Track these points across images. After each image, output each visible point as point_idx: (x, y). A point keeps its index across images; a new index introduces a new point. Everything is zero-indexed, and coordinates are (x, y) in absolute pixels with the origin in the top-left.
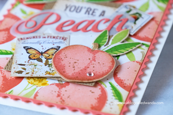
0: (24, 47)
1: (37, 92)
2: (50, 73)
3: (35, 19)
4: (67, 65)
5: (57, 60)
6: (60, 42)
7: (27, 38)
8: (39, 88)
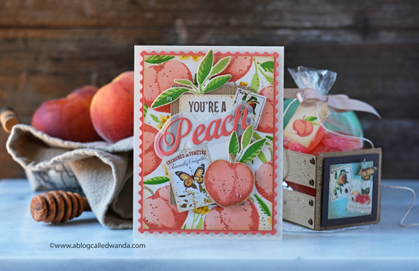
0: (176, 173)
1: (205, 222)
2: (208, 201)
3: (169, 131)
4: (218, 190)
5: (208, 184)
6: (202, 159)
7: (174, 160)
8: (204, 216)
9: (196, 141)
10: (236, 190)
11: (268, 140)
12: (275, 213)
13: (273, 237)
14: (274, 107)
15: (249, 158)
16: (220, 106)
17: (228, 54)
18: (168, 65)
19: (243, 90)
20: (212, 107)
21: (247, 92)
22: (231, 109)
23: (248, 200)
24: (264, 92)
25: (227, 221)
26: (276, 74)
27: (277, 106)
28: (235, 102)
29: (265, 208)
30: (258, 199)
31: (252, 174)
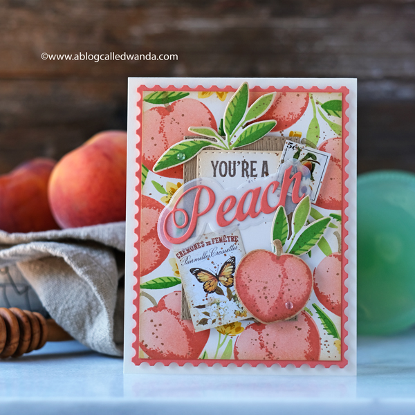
0: (191, 271)
1: (235, 347)
2: (240, 315)
4: (257, 296)
5: (241, 288)
6: (232, 248)
7: (188, 251)
8: (235, 338)
9: (222, 222)
10: (284, 297)
11: (333, 220)
12: (344, 333)
13: (343, 371)
14: (342, 170)
15: (305, 247)
16: (259, 168)
17: (272, 89)
18: (179, 106)
19: (294, 144)
20: (248, 170)
21: (300, 146)
22: (276, 172)
23: (303, 313)
24: (326, 147)
25: (270, 347)
26: (345, 120)
27: (346, 168)
28: (283, 161)
29: (329, 325)
30: (319, 312)
31: (308, 272)
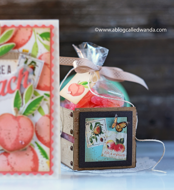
4: (5, 138)
10: (20, 138)
11: (45, 97)
12: (51, 157)
13: (51, 177)
14: (50, 69)
15: (31, 111)
16: (6, 69)
17: (13, 26)
19: (25, 56)
21: (28, 57)
22: (15, 71)
23: (30, 146)
24: (42, 58)
25: (12, 164)
26: (52, 43)
27: (53, 69)
28: (18, 65)
29: (44, 153)
30: (38, 146)
31: (32, 125)
